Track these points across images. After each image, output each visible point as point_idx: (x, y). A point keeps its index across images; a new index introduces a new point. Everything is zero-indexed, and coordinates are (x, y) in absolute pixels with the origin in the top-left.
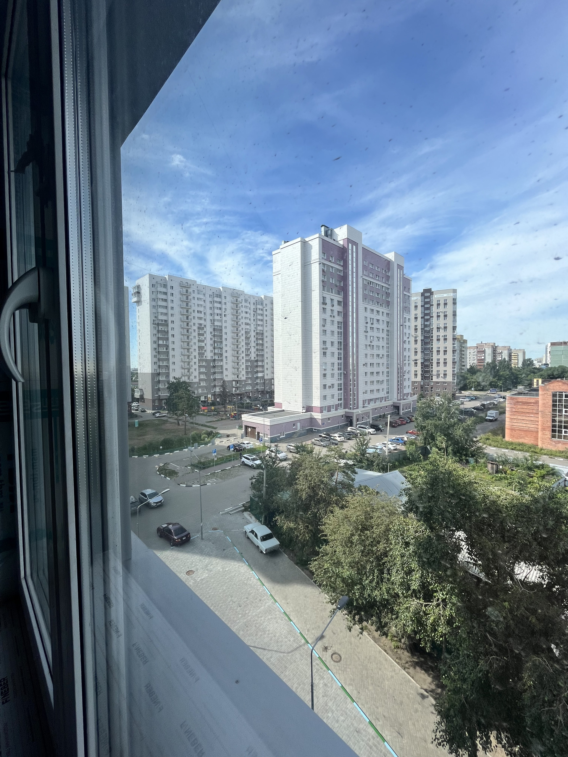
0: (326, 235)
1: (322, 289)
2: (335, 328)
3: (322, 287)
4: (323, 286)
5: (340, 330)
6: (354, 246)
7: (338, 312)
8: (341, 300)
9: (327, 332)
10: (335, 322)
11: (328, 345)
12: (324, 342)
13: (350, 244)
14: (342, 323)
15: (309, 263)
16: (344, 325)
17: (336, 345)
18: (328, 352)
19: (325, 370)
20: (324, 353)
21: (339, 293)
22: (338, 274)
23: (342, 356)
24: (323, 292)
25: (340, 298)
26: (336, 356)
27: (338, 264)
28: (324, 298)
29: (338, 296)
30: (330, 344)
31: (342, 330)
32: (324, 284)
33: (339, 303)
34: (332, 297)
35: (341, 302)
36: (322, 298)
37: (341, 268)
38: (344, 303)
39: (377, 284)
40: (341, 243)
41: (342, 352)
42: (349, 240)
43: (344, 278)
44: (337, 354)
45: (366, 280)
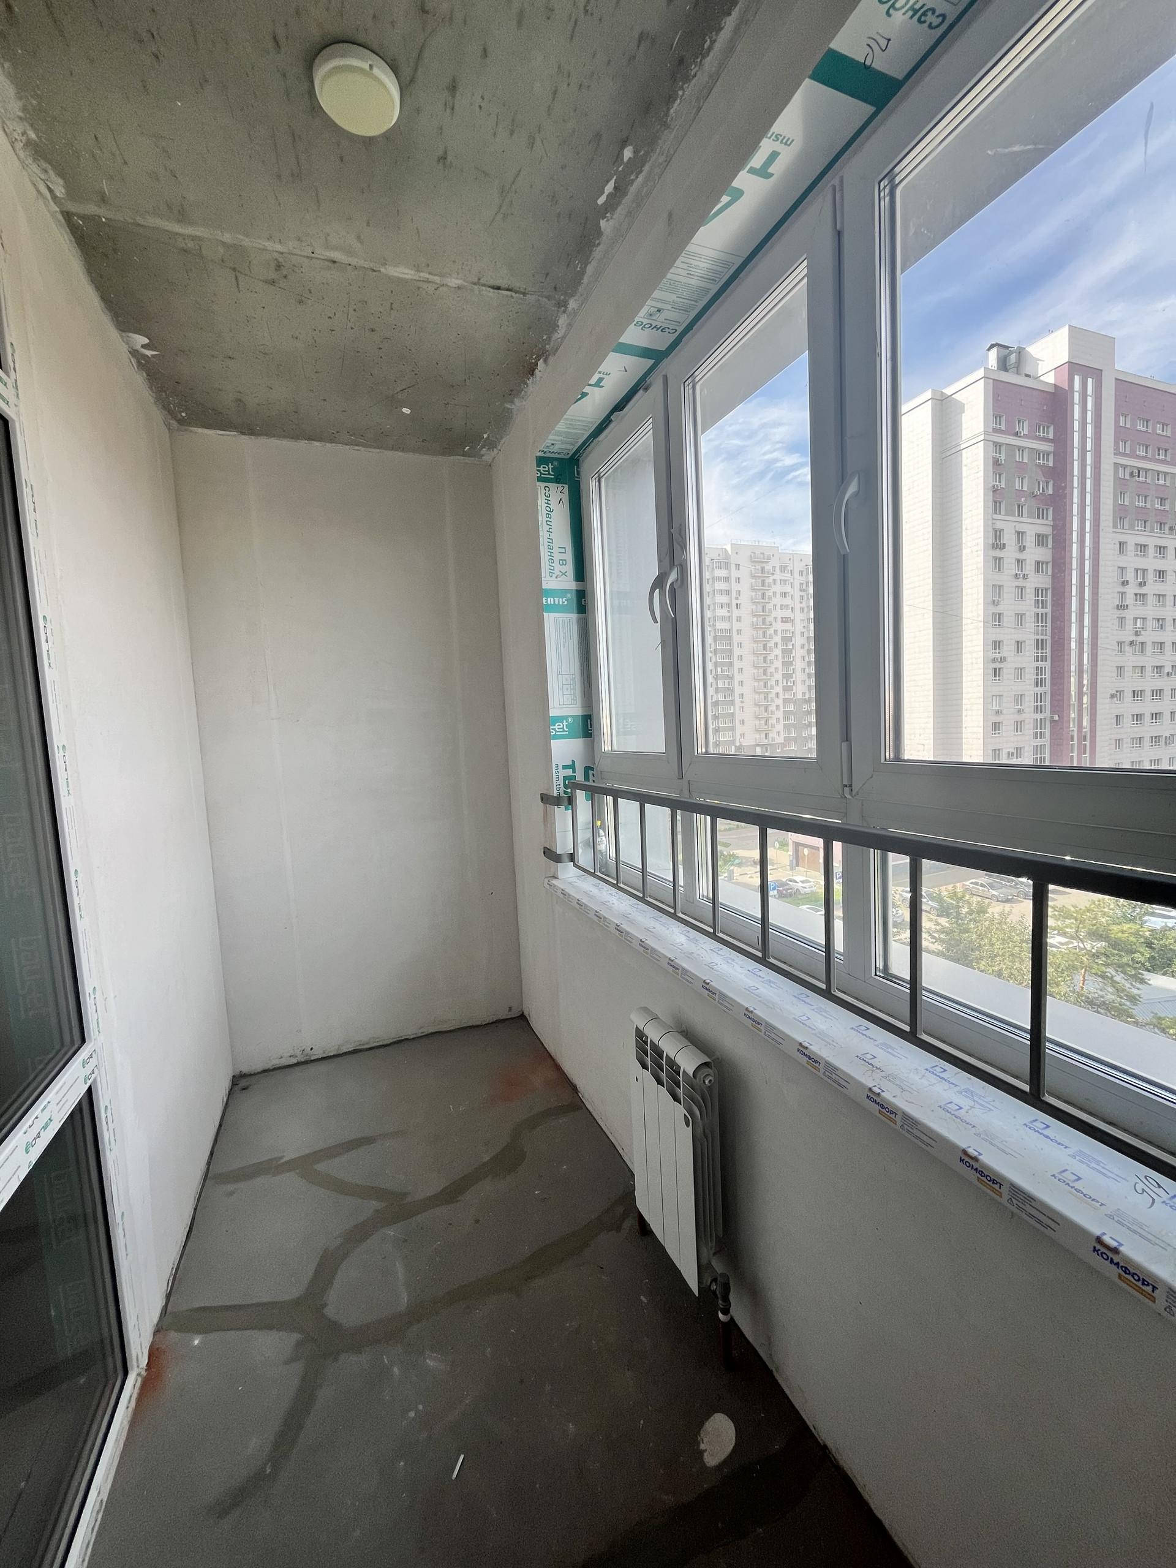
0: (1003, 365)
1: (991, 511)
2: (1028, 606)
3: (991, 504)
4: (996, 502)
5: (1044, 611)
6: (1090, 380)
7: (1038, 563)
8: (1047, 530)
9: (1005, 619)
10: (1028, 590)
11: (1008, 650)
12: (997, 645)
13: (1077, 378)
14: (1049, 593)
15: (953, 451)
16: (1058, 593)
17: (1030, 650)
18: (1008, 669)
19: (998, 712)
20: (996, 672)
21: (1040, 514)
22: (1039, 466)
23: (1048, 676)
24: (995, 516)
25: (1043, 526)
26: (1030, 676)
27: (1040, 439)
28: (997, 533)
29: (1038, 521)
30: (1014, 647)
31: (1049, 610)
32: (997, 498)
33: (1041, 540)
34: (1021, 528)
35: (1047, 536)
36: (991, 534)
37: (1047, 447)
38: (1059, 540)
39: (1159, 473)
40: (1050, 379)
41: (1047, 665)
42: (1073, 367)
43: (1058, 473)
44: (1033, 671)
45: (1125, 467)
